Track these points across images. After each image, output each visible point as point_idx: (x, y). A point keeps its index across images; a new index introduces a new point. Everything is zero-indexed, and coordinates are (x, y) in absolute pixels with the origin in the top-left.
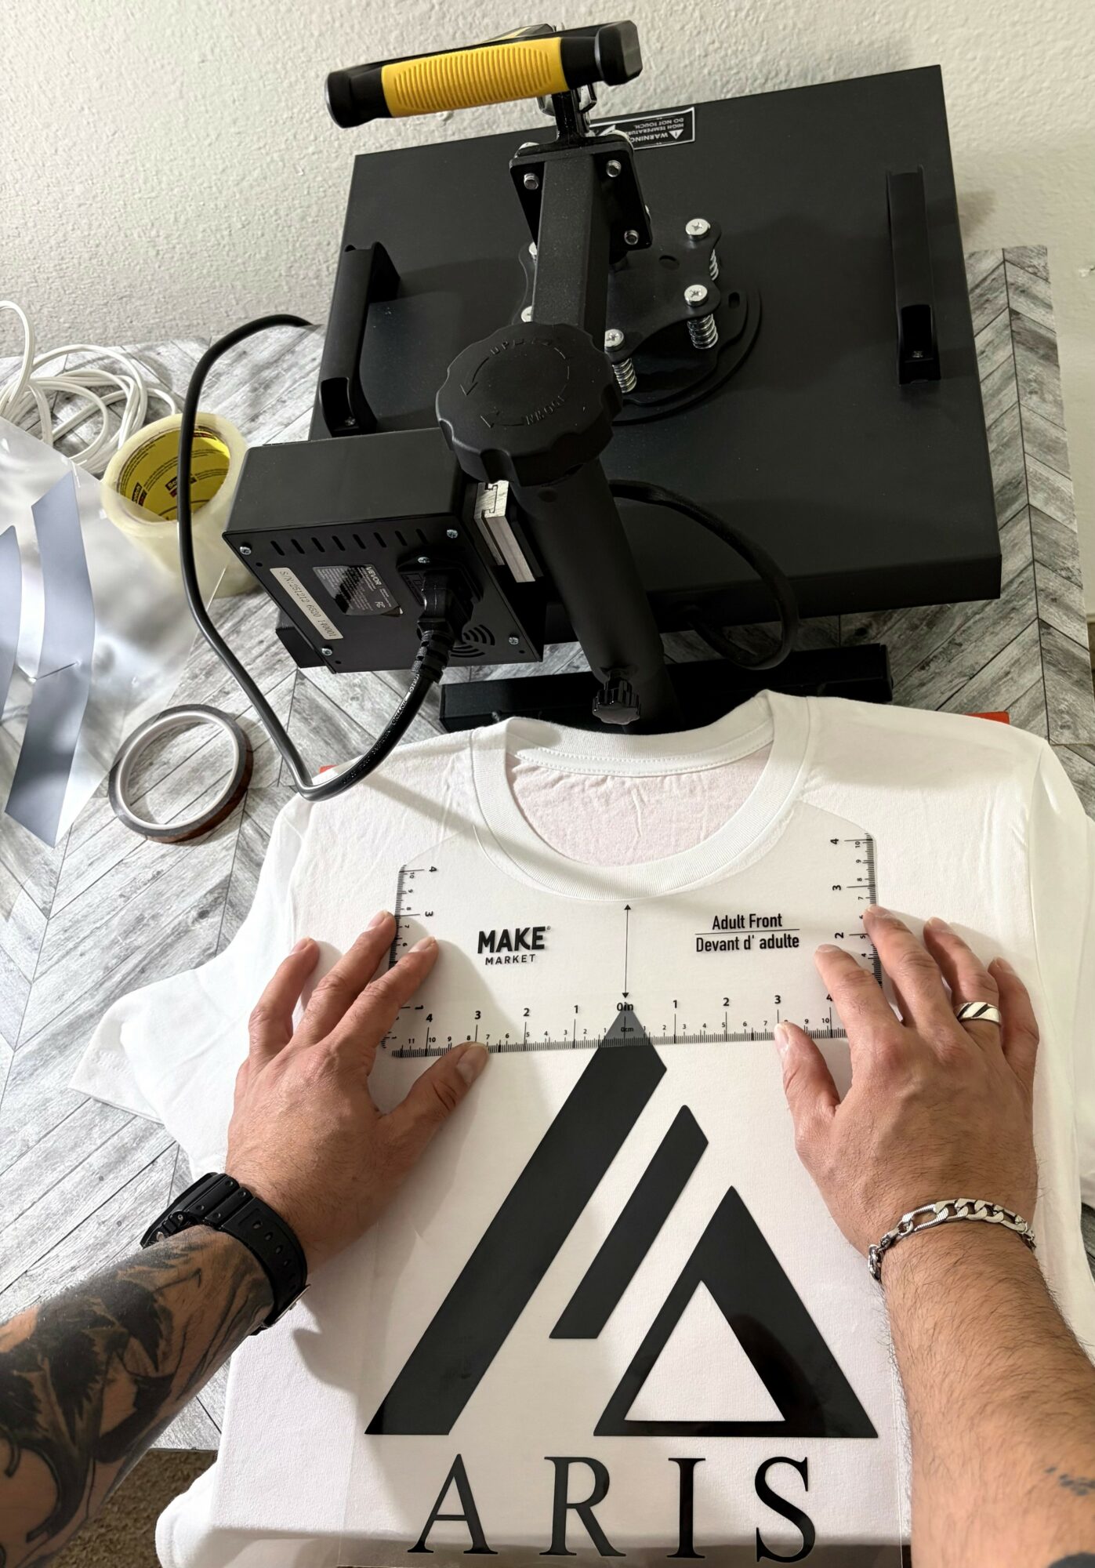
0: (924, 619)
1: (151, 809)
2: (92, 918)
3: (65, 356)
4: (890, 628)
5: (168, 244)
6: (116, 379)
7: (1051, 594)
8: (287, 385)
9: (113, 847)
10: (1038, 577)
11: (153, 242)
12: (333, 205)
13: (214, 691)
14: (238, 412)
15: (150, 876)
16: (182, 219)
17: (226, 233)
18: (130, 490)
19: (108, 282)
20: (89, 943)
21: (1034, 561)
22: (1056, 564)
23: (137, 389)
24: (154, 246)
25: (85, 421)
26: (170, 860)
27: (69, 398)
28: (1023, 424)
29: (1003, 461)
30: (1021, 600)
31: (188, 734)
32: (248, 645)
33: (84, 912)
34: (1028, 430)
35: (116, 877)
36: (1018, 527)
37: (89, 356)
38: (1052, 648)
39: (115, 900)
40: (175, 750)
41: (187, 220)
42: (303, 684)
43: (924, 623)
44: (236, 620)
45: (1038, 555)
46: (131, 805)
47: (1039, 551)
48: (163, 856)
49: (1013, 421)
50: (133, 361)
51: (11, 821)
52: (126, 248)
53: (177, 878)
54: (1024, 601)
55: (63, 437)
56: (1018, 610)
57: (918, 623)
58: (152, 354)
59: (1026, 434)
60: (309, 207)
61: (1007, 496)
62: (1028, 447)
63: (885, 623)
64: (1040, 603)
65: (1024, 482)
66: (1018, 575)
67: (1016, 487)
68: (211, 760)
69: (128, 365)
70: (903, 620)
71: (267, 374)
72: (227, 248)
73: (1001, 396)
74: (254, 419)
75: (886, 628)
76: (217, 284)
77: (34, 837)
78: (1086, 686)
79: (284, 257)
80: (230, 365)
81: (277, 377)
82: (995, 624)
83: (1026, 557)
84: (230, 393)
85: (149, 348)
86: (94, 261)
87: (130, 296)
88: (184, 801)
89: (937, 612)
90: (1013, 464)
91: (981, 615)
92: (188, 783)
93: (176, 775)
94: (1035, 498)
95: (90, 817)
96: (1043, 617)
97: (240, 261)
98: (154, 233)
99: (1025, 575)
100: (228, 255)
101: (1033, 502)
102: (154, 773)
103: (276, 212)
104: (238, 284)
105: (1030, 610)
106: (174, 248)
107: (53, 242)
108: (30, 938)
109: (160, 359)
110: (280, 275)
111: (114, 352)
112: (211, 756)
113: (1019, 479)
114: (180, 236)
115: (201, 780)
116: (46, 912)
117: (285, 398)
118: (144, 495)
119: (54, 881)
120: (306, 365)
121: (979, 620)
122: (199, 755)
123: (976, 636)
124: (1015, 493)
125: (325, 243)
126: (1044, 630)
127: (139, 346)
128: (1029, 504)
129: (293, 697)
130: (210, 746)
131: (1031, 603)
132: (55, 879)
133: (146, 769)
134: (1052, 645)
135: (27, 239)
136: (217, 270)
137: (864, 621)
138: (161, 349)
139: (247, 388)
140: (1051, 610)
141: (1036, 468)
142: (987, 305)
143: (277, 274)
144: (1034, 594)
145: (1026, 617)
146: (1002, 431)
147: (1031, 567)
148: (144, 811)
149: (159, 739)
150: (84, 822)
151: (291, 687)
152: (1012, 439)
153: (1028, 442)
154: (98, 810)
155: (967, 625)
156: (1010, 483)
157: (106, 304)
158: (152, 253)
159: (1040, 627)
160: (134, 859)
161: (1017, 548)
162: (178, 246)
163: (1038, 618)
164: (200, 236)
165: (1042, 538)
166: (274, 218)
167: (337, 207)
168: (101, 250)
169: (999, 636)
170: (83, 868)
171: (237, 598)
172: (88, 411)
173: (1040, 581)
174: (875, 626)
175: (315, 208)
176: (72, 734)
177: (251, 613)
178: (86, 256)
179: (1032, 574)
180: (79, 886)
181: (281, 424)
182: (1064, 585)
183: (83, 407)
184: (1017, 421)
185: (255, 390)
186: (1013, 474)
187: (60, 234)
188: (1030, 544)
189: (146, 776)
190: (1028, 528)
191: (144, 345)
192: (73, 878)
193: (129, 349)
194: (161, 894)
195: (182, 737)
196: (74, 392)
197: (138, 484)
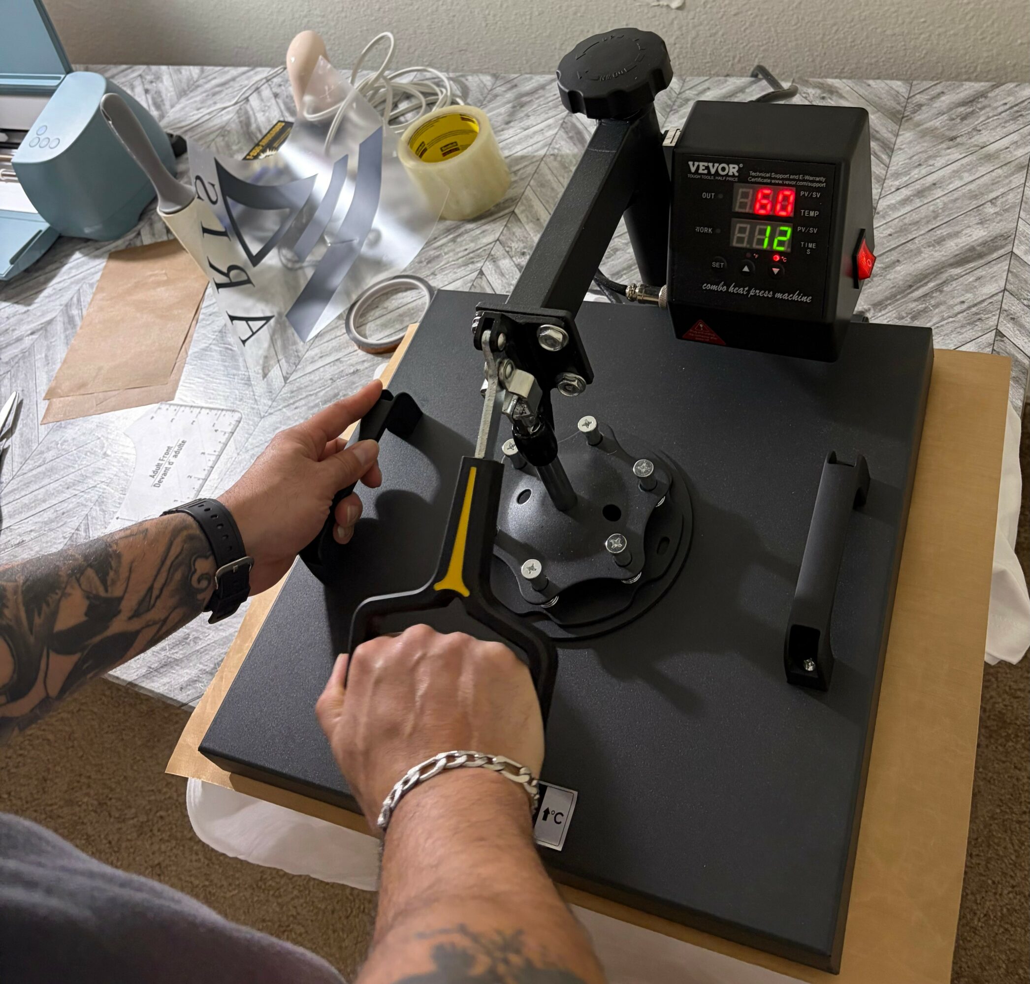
0: (910, 313)
1: (368, 333)
2: (309, 388)
3: (415, 73)
4: (883, 315)
5: (494, 20)
6: (437, 90)
7: (1012, 314)
8: (534, 107)
9: (338, 349)
10: (1004, 301)
11: (485, 18)
12: (595, 7)
13: (428, 273)
14: (500, 118)
15: (352, 371)
16: (505, 6)
17: (528, 17)
18: (416, 145)
19: (456, 39)
20: (303, 402)
21: (1005, 289)
22: (1021, 295)
23: (446, 95)
24: (486, 21)
25: (412, 110)
26: (366, 365)
27: (408, 96)
28: (1024, 198)
29: (1001, 220)
30: (987, 314)
31: (405, 294)
32: (458, 250)
33: (306, 384)
34: (1026, 203)
35: (332, 368)
36: (999, 265)
37: (428, 75)
38: (1001, 351)
39: (327, 381)
40: (394, 301)
41: (507, 7)
42: (481, 278)
43: (910, 316)
44: (456, 234)
45: (1008, 287)
46: (358, 327)
47: (1011, 284)
48: (364, 361)
49: (1016, 196)
50: (451, 82)
51: (287, 323)
52: (469, 20)
53: (367, 376)
54: (990, 315)
55: (397, 117)
56: (982, 320)
57: (905, 315)
58: (463, 79)
59: (1023, 205)
60: (580, 6)
61: (997, 244)
62: (1022, 214)
63: (880, 311)
64: (1001, 319)
65: (1013, 237)
66: (990, 298)
67: (1006, 239)
68: (412, 312)
69: (447, 83)
70: (894, 311)
71: (525, 99)
72: (527, 27)
73: (1012, 178)
74: (508, 123)
75: (880, 314)
76: (517, 49)
77: (296, 335)
78: (1020, 382)
79: (560, 37)
80: (505, 91)
81: (530, 102)
82: (962, 327)
83: (999, 286)
84: (499, 107)
85: (462, 76)
86: (450, 26)
87: (466, 50)
88: (387, 332)
89: (922, 311)
90: (1008, 223)
91: (953, 319)
92: (394, 322)
93: (389, 316)
94: (1018, 248)
95: (331, 330)
96: (1001, 329)
97: (533, 36)
98: (487, 12)
99: (995, 298)
100: (527, 31)
101: (1015, 251)
102: (377, 312)
103: (560, 7)
104: (530, 50)
105: (992, 322)
106: (496, 23)
107: (429, 11)
108: (271, 392)
109: (467, 83)
110: (555, 49)
111: (442, 76)
112: (413, 309)
113: (1010, 234)
114: (501, 16)
115: (402, 321)
116: (286, 379)
117: (530, 114)
118: (425, 150)
119: (297, 362)
120: (550, 97)
121: (951, 322)
122: (406, 307)
123: (946, 332)
124: (1003, 243)
125: (586, 31)
126: (999, 338)
127: (458, 74)
128: (1012, 252)
129: (473, 285)
130: (414, 304)
131: (994, 318)
132: (297, 360)
133: (373, 309)
134: (1001, 349)
135: (416, 7)
136: (519, 40)
137: (865, 307)
138: (470, 78)
139: (510, 105)
140: (1008, 325)
141: (1025, 229)
142: (1019, 118)
143: (553, 47)
144: (998, 312)
145: (988, 326)
146: (1006, 201)
147: (1001, 294)
148: (363, 332)
149: (387, 294)
150: (327, 332)
151: (474, 279)
152: (1013, 207)
153: (1024, 211)
154: (337, 327)
155: (941, 324)
156: (1002, 236)
157: (451, 53)
158: (484, 25)
159: (996, 336)
160: (346, 359)
161: (994, 279)
162: (499, 23)
163: (997, 329)
164: (513, 17)
165: (1016, 276)
166: (559, 11)
167: (597, 9)
168: (455, 19)
169: (963, 336)
170: (316, 358)
171: (461, 223)
172: (416, 105)
173: (1006, 304)
174: (872, 311)
175: (583, 8)
176: (338, 280)
177: (467, 232)
178: (446, 22)
179: (1001, 299)
180: (310, 369)
181: (523, 128)
182: (1023, 310)
183: (414, 102)
184: (1019, 196)
185: (514, 107)
186: (1006, 230)
187: (435, 7)
188: (1005, 278)
189: (372, 313)
190: (1007, 267)
191: (460, 74)
192: (308, 363)
193: (451, 75)
194: (354, 383)
195: (400, 295)
196: (412, 93)
197: (423, 143)
